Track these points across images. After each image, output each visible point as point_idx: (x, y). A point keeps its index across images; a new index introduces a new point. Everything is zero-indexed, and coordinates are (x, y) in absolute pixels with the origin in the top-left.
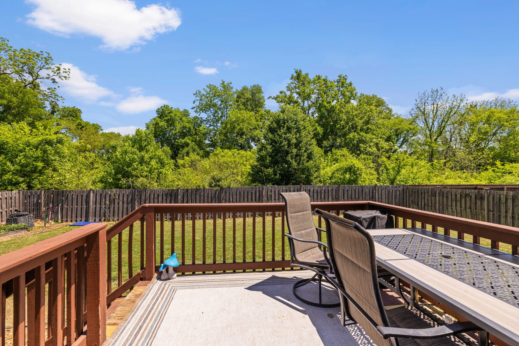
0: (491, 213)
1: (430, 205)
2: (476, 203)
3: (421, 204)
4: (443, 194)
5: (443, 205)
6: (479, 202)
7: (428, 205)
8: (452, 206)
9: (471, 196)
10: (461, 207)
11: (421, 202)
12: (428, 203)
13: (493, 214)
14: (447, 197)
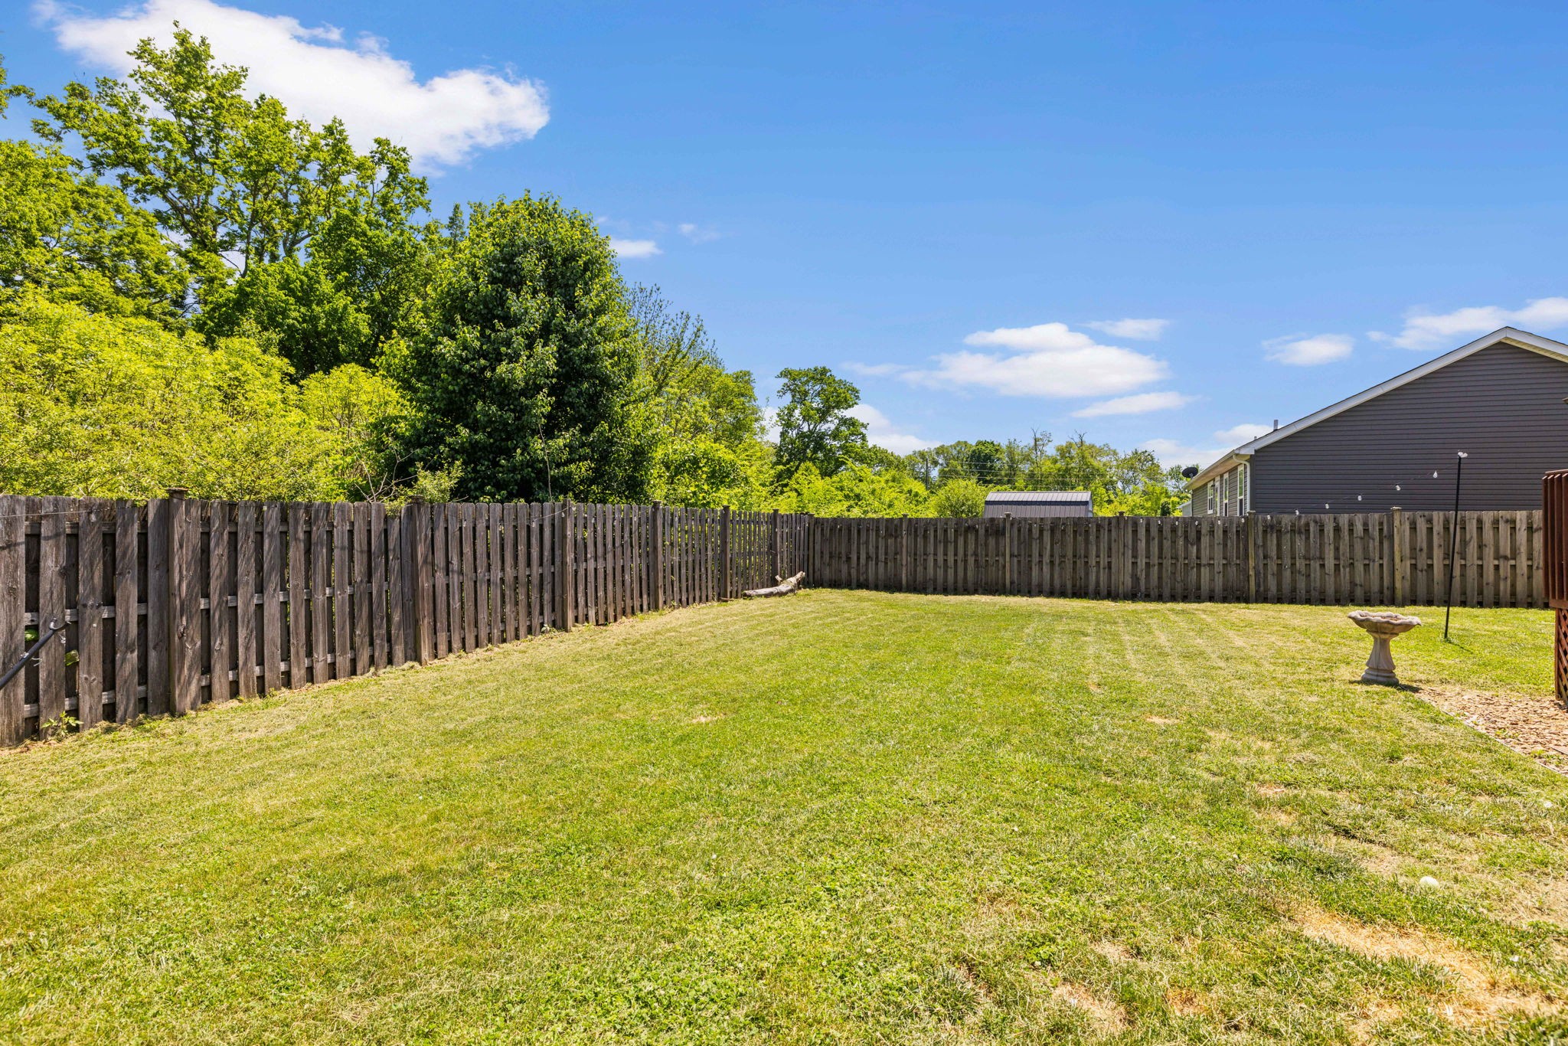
0: (1015, 560)
1: (882, 557)
2: (986, 545)
3: (858, 558)
4: (916, 531)
5: (915, 554)
6: (992, 541)
7: (877, 557)
8: (935, 554)
9: (977, 531)
10: (956, 554)
11: (858, 553)
12: (877, 554)
13: (1019, 562)
14: (925, 537)
